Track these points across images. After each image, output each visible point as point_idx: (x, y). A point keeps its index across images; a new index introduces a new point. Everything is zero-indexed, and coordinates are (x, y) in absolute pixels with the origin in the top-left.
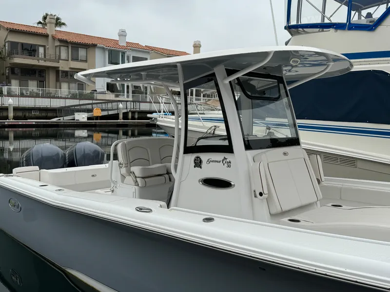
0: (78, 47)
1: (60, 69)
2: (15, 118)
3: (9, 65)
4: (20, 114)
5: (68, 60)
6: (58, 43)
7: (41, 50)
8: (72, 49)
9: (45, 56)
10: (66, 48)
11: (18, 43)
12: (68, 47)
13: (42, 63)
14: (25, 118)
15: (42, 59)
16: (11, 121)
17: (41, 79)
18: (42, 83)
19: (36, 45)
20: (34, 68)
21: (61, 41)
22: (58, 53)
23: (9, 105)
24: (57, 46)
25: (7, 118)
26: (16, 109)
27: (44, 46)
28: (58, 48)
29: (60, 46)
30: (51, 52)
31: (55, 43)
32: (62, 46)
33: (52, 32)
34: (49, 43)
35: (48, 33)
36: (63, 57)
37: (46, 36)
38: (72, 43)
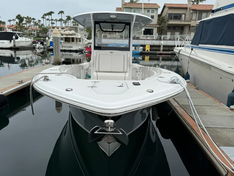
0: (202, 13)
1: (191, 25)
2: (163, 50)
3: (167, 25)
4: (167, 49)
5: (196, 20)
6: (192, 12)
7: (183, 16)
8: (198, 14)
9: (185, 19)
10: (196, 14)
11: (172, 14)
12: (197, 13)
13: (183, 23)
14: (169, 51)
15: (183, 21)
16: (161, 52)
17: (182, 31)
18: (182, 33)
19: (181, 14)
20: (178, 26)
21: (193, 10)
22: (191, 17)
23: (161, 44)
24: (191, 13)
25: (160, 50)
26: (164, 46)
27: (185, 14)
28: (191, 14)
29: (193, 13)
30: (188, 17)
31: (190, 11)
32: (194, 13)
33: (190, 6)
34: (188, 12)
35: (188, 6)
36: (193, 19)
37: (186, 8)
38: (199, 11)
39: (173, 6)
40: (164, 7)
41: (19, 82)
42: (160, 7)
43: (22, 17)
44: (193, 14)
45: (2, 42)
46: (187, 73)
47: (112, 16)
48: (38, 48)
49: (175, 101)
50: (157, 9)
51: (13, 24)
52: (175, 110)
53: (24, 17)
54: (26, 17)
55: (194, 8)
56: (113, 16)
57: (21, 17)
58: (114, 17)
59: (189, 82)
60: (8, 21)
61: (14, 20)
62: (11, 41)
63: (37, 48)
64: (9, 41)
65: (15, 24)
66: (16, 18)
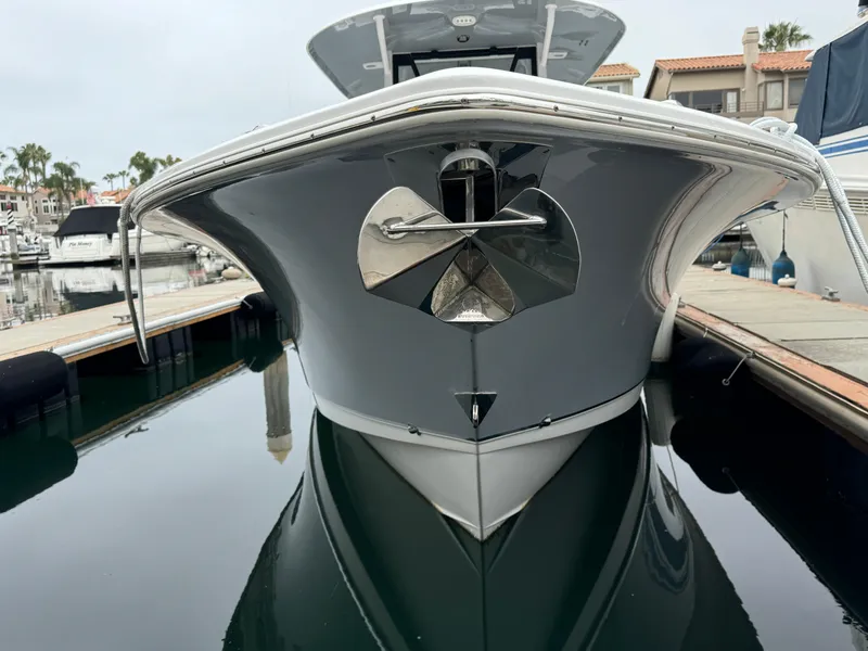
5: (782, 109)
6: (762, 79)
7: (731, 98)
8: (790, 85)
9: (738, 109)
10: (779, 85)
11: (688, 93)
12: (782, 82)
15: (732, 115)
19: (721, 91)
21: (767, 73)
22: (762, 99)
24: (760, 85)
28: (762, 88)
29: (766, 83)
30: (749, 99)
31: (756, 78)
32: (771, 82)
33: (752, 58)
34: (748, 83)
35: (745, 62)
36: (771, 105)
37: (741, 69)
38: (791, 73)
39: (687, 66)
40: (656, 71)
41: (119, 320)
42: (638, 75)
43: (151, 159)
44: (769, 86)
45: (80, 244)
46: (784, 253)
47: (459, 18)
48: (209, 256)
49: (745, 334)
50: (628, 81)
51: (122, 187)
52: (752, 360)
53: (155, 160)
54: (164, 158)
55: (768, 64)
56: (464, 18)
57: (147, 161)
58: (468, 23)
59: (793, 287)
60: (105, 178)
61: (123, 173)
62: (110, 237)
63: (201, 257)
64: (103, 238)
65: (128, 183)
66: (130, 167)
